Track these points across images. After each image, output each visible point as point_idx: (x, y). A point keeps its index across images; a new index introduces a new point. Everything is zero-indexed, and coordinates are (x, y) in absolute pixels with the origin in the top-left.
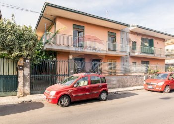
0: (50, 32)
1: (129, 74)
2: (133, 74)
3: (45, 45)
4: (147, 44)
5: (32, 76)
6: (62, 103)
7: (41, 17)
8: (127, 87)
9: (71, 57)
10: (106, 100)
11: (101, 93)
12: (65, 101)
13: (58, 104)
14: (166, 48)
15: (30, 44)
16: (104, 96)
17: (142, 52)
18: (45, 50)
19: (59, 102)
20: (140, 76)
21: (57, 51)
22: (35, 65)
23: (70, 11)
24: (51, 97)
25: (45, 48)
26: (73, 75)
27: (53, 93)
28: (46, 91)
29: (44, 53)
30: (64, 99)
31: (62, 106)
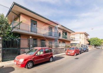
0: (17, 21)
1: (58, 48)
2: (59, 48)
3: (13, 29)
4: (65, 34)
5: (3, 49)
6: (28, 66)
7: (10, 11)
8: (58, 54)
9: (31, 37)
10: (52, 61)
11: (50, 58)
12: (30, 65)
13: (25, 67)
14: (71, 36)
15: (2, 26)
16: (51, 59)
17: (63, 38)
18: (13, 32)
19: (26, 66)
20: (63, 48)
21: (21, 34)
22: (6, 41)
23: (30, 11)
24: (21, 63)
25: (13, 31)
26: (34, 48)
27: (22, 60)
28: (16, 59)
29: (12, 34)
30: (30, 63)
31: (28, 68)
